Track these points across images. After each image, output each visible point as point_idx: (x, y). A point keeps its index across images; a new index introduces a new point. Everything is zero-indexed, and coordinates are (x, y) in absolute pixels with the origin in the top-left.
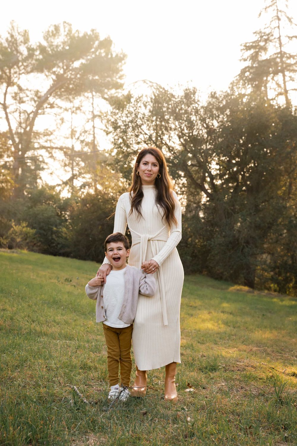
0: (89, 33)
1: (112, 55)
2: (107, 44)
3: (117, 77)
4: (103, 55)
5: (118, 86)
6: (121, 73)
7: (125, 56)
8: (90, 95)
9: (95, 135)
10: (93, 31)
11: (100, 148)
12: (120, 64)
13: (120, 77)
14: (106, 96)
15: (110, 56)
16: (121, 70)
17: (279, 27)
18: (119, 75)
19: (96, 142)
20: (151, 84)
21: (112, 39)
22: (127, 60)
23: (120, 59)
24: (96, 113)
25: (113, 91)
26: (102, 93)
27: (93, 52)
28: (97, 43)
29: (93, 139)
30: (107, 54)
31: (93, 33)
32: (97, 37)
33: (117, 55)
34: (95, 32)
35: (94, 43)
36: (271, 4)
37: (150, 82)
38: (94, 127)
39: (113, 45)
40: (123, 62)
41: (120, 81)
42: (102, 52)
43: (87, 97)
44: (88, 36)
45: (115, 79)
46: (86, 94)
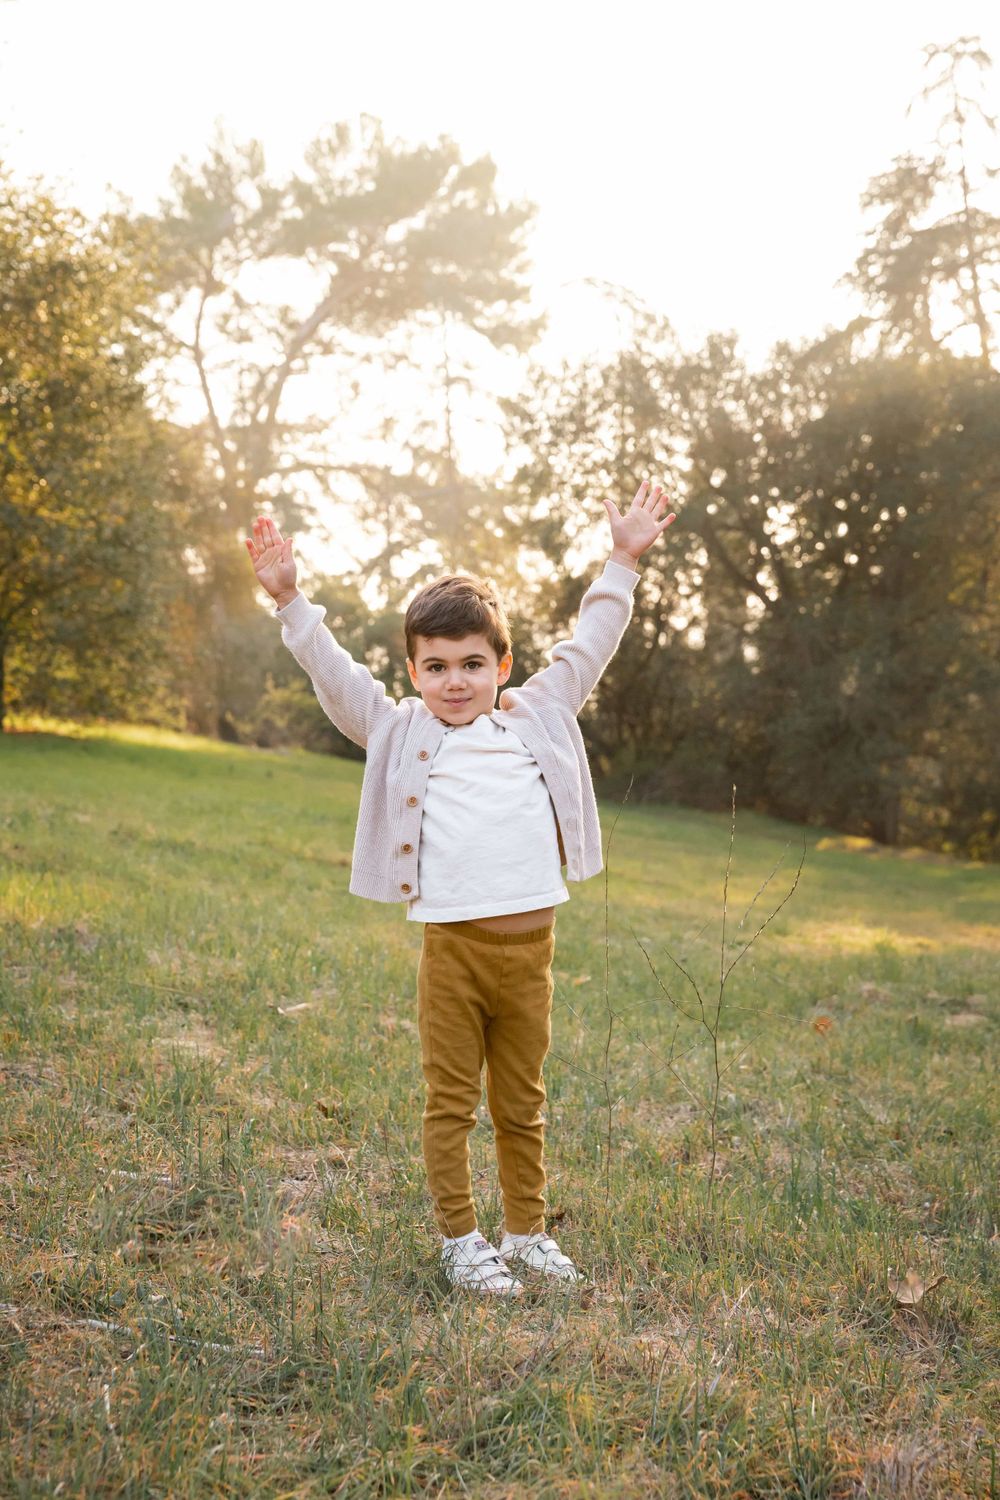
0: (434, 144)
1: (496, 206)
2: (480, 175)
3: (512, 268)
4: (472, 204)
5: (511, 293)
6: (522, 257)
7: (532, 207)
8: (434, 317)
9: (451, 432)
10: (442, 138)
11: (466, 470)
12: (518, 231)
13: (520, 269)
14: (479, 322)
15: (491, 210)
16: (524, 249)
17: (960, 142)
18: (515, 262)
19: (453, 454)
20: (608, 289)
21: (495, 162)
22: (537, 219)
23: (518, 217)
24: (455, 370)
25: (500, 306)
26: (469, 313)
27: (444, 199)
28: (453, 172)
29: (446, 443)
30: (483, 205)
31: (444, 147)
32: (453, 157)
33: (511, 208)
34: (448, 141)
35: (446, 172)
36: (939, 80)
37: (607, 283)
38: (448, 411)
39: (498, 177)
40: (528, 224)
41: (520, 280)
42: (468, 196)
43: (428, 324)
44: (431, 153)
45: (506, 273)
46: (420, 314)
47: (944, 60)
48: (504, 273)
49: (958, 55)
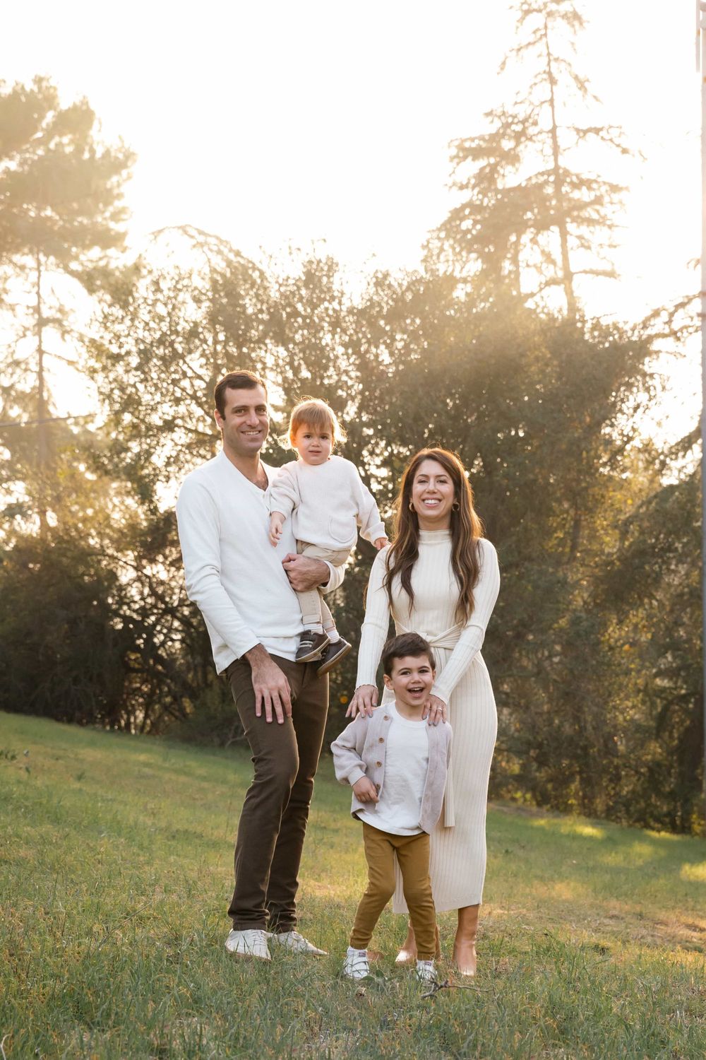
0: (30, 86)
1: (92, 152)
2: (78, 119)
3: (107, 214)
4: (69, 149)
5: (108, 240)
6: (118, 204)
7: (129, 156)
8: (29, 261)
9: (45, 374)
10: (39, 81)
11: (57, 410)
12: (115, 179)
13: (116, 217)
14: (74, 266)
15: (86, 156)
16: (119, 196)
17: (551, 101)
18: (111, 209)
19: (45, 395)
20: (201, 239)
21: (92, 107)
22: (134, 168)
23: (116, 164)
24: (46, 313)
25: (95, 252)
26: (64, 259)
27: (40, 142)
28: (50, 116)
29: (37, 383)
30: (79, 150)
31: (40, 88)
32: (50, 100)
33: (107, 153)
34: (44, 84)
35: (42, 117)
36: (532, 38)
37: (201, 233)
38: (40, 352)
39: (96, 124)
40: (124, 173)
41: (116, 227)
42: (66, 142)
43: (23, 268)
44: (27, 96)
45: (102, 219)
46: (17, 258)
47: (536, 20)
48: (99, 219)
49: (550, 14)
